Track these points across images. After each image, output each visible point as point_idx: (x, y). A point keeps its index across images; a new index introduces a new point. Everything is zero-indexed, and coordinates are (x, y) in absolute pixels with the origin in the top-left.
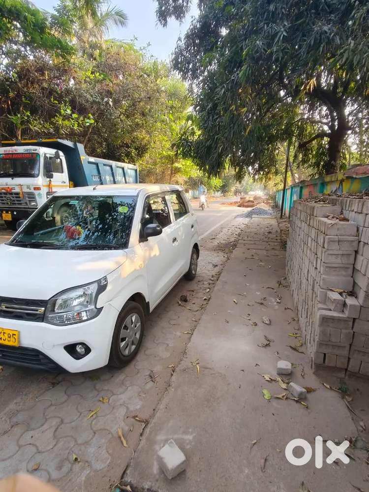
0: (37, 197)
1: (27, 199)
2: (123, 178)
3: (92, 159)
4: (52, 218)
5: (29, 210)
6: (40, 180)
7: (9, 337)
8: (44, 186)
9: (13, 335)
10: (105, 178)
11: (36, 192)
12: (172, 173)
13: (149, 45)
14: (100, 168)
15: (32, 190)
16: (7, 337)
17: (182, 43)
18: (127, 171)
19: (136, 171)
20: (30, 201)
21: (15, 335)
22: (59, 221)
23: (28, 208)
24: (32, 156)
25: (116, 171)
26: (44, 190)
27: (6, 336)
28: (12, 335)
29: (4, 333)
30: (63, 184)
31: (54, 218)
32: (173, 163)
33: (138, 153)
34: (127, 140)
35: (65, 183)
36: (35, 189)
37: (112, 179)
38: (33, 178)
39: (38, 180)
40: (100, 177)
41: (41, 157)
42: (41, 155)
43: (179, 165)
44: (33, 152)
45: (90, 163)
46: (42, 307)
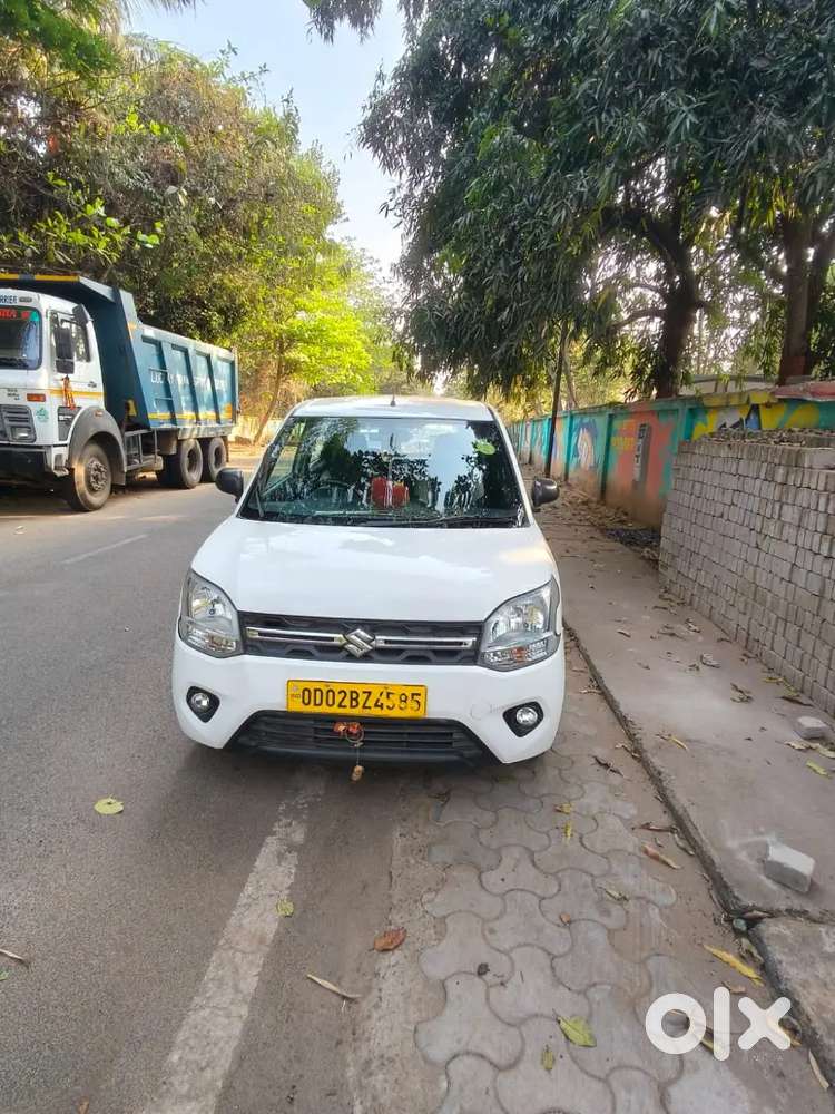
0: (35, 417)
1: (7, 422)
2: (209, 380)
3: (150, 332)
4: (67, 472)
5: (14, 449)
6: (44, 378)
7: (402, 701)
8: (52, 391)
9: (413, 695)
10: (175, 378)
11: (34, 407)
12: (279, 372)
13: (264, 70)
14: (165, 353)
15: (23, 401)
16: (397, 703)
17: (387, 87)
18: (216, 364)
19: (232, 364)
20: (13, 427)
21: (419, 695)
22: (83, 479)
23: (9, 445)
24: (19, 315)
25: (195, 360)
26: (53, 404)
27: (395, 699)
28: (410, 697)
29: (388, 694)
30: (91, 389)
31: (72, 470)
32: (282, 351)
33: (226, 322)
34: (201, 290)
35: (95, 386)
36: (31, 397)
37: (188, 383)
38: (25, 371)
39: (40, 375)
40: (165, 376)
41: (44, 319)
42: (44, 314)
43: (302, 355)
44: (18, 304)
45: (146, 339)
46: (470, 635)
